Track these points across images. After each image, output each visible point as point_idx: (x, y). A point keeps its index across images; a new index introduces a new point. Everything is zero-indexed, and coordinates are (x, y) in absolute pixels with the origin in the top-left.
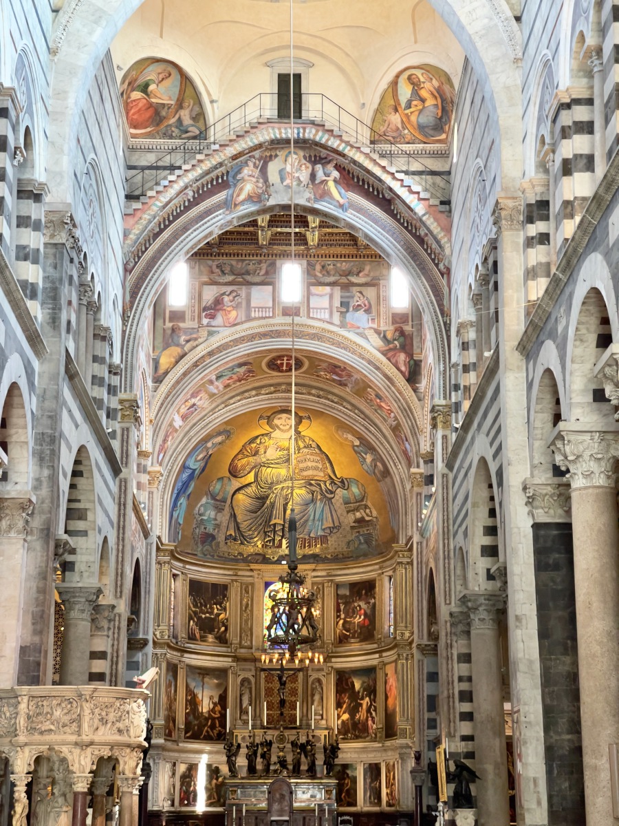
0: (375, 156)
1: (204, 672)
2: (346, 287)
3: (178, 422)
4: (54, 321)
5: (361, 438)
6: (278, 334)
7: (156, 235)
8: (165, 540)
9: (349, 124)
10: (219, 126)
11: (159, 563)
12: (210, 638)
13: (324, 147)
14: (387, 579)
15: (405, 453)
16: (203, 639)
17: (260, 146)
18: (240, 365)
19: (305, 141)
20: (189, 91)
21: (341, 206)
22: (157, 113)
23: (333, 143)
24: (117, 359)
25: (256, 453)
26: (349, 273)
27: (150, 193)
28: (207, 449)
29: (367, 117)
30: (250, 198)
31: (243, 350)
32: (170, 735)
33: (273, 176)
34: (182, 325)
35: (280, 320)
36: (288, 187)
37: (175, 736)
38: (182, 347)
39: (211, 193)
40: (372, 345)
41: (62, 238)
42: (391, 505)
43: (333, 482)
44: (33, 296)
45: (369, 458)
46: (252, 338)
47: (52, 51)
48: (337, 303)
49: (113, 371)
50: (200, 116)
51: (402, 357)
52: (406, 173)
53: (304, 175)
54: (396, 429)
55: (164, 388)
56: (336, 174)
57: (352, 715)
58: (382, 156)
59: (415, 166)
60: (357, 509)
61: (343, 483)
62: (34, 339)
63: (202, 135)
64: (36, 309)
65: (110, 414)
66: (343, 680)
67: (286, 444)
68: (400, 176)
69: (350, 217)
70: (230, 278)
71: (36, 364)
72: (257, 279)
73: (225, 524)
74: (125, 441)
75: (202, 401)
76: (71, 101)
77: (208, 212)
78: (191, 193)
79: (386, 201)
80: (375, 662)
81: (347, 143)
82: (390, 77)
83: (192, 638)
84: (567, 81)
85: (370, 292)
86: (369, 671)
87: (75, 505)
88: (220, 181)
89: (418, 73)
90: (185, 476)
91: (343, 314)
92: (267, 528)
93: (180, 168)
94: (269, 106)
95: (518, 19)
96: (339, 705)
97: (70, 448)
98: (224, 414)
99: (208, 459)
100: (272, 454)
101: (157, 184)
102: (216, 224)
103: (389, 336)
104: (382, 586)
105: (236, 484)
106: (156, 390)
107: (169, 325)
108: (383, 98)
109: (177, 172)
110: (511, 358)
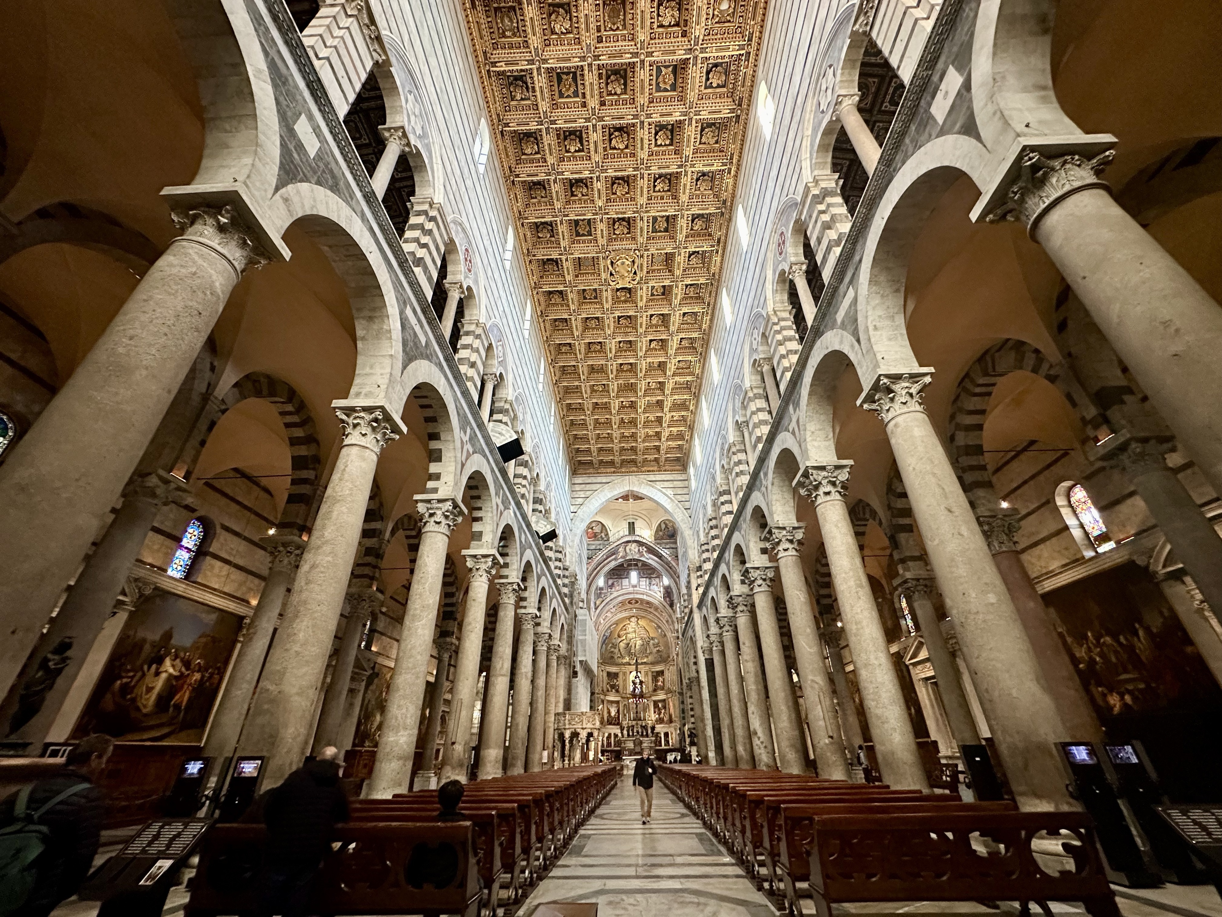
0: (656, 544)
1: (612, 702)
2: (650, 578)
3: (602, 621)
4: (571, 603)
5: (657, 624)
6: (631, 593)
7: (596, 569)
8: (599, 659)
9: (648, 535)
10: (612, 537)
11: (597, 665)
12: (614, 691)
13: (642, 542)
14: (667, 670)
15: (670, 629)
16: (612, 691)
17: (624, 542)
18: (620, 603)
19: (636, 540)
20: (604, 529)
21: (647, 559)
22: (596, 534)
23: (644, 541)
25: (626, 630)
26: (651, 574)
27: (594, 557)
28: (611, 629)
29: (653, 533)
30: (621, 557)
31: (620, 599)
32: (602, 723)
33: (628, 551)
34: (603, 592)
35: (632, 589)
36: (632, 554)
37: (604, 724)
38: (603, 598)
39: (610, 557)
40: (659, 596)
41: (573, 580)
42: (667, 646)
43: (649, 638)
44: (567, 597)
45: (660, 631)
46: (623, 595)
47: (571, 531)
48: (647, 583)
52: (665, 548)
54: (667, 621)
55: (598, 611)
56: (646, 549)
57: (659, 716)
58: (658, 544)
59: (667, 547)
60: (657, 647)
61: (653, 639)
62: (567, 609)
63: (608, 540)
64: (567, 600)
66: (656, 703)
67: (634, 627)
68: (663, 549)
69: (650, 561)
70: (616, 577)
71: (567, 616)
72: (624, 577)
73: (617, 653)
75: (609, 615)
76: (575, 543)
77: (610, 562)
78: (605, 557)
79: (660, 557)
80: (665, 698)
81: (648, 541)
82: (659, 522)
83: (608, 690)
84: (703, 539)
85: (657, 580)
86: (664, 701)
88: (614, 553)
89: (667, 521)
90: (604, 638)
91: (650, 587)
92: (630, 654)
93: (601, 549)
94: (626, 531)
95: (690, 517)
96: (655, 712)
98: (616, 618)
99: (611, 632)
100: (631, 630)
101: (596, 554)
102: (613, 564)
104: (666, 672)
105: (620, 640)
107: (599, 592)
108: (657, 528)
109: (601, 551)
110: (695, 610)
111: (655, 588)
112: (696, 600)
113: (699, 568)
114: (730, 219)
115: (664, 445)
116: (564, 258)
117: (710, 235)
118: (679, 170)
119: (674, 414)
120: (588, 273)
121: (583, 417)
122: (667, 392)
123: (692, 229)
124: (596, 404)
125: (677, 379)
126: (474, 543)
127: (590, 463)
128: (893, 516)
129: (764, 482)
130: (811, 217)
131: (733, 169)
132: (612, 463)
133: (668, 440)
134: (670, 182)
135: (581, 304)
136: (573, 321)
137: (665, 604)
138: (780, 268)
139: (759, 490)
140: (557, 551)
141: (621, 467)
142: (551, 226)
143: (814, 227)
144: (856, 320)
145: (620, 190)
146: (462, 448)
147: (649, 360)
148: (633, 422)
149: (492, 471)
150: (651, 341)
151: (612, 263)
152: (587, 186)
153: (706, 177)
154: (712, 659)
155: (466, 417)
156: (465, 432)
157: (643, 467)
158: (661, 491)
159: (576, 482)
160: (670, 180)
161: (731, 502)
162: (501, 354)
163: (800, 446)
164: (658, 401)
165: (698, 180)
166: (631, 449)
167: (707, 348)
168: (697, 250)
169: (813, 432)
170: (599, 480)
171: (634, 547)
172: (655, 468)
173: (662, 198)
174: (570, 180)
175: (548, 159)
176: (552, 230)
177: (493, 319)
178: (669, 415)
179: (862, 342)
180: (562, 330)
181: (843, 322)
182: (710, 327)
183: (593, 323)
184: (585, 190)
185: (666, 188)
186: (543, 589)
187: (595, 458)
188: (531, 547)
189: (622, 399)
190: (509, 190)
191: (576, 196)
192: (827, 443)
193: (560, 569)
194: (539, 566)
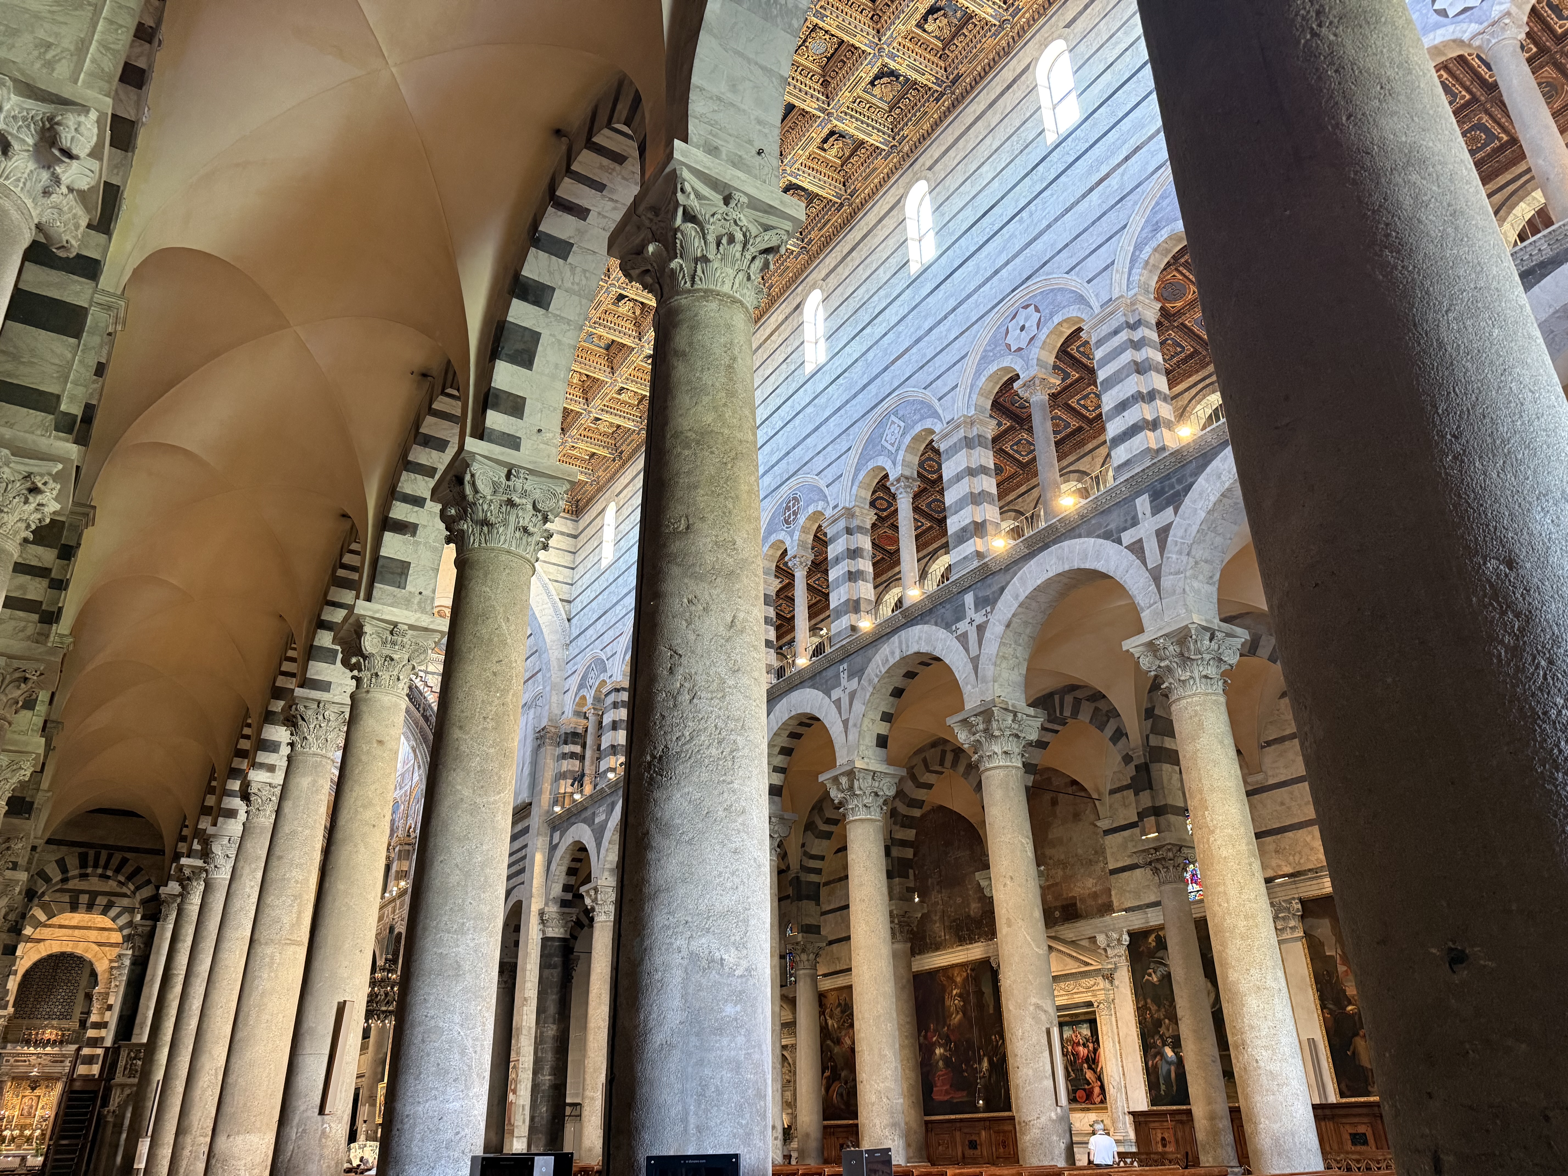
110: (542, 827)
112: (546, 806)
126: (383, 590)
128: (1153, 730)
154: (570, 941)
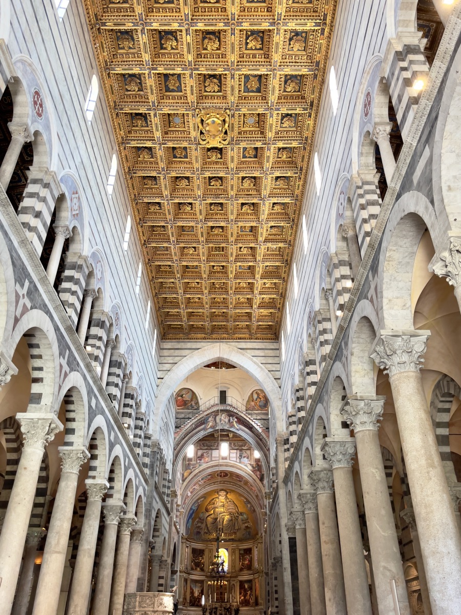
0: (247, 415)
1: (196, 581)
2: (241, 450)
3: (189, 494)
4: (152, 474)
5: (246, 499)
6: (221, 465)
7: (183, 439)
8: (184, 535)
9: (239, 405)
10: (202, 406)
11: (182, 542)
12: (198, 569)
13: (233, 412)
14: (255, 548)
15: (260, 504)
16: (196, 569)
17: (214, 412)
18: (209, 475)
19: (227, 410)
20: (194, 396)
21: (237, 429)
22: (185, 402)
23: (235, 411)
24: (170, 478)
25: (214, 504)
26: (242, 446)
27: (182, 426)
28: (198, 503)
29: (245, 403)
30: (211, 427)
31: (210, 471)
32: (184, 604)
33: (218, 420)
34: (191, 463)
35: (221, 461)
36: (222, 424)
37: (186, 605)
38: (191, 470)
39: (200, 426)
40: (249, 469)
41: (155, 449)
42: (256, 522)
43: (238, 513)
44: (147, 467)
45: (249, 506)
46: (212, 467)
47: (156, 397)
48: (238, 456)
49: (169, 481)
50: (197, 403)
51: (258, 473)
52: (256, 419)
53: (227, 420)
54: (257, 496)
55: (185, 483)
56: (236, 420)
57: (245, 597)
58: (249, 414)
59: (258, 418)
60: (245, 523)
61: (241, 514)
62: (146, 481)
63: (198, 409)
64: (147, 471)
65: (168, 495)
66: (242, 583)
67: (223, 501)
68: (254, 420)
69: (240, 433)
70: (206, 448)
71: (146, 488)
72: (214, 448)
73: (204, 528)
74: (172, 504)
75: (197, 487)
76: (160, 410)
77: (199, 431)
78: (194, 426)
79: (250, 428)
80: (252, 578)
81: (239, 411)
82: (251, 392)
83: (192, 569)
84: (290, 410)
85: (248, 452)
86: (250, 581)
87: (156, 527)
88: (203, 422)
89: (259, 391)
90: (191, 512)
91: (240, 459)
92: (217, 529)
93: (191, 418)
94: (217, 400)
95: (280, 387)
96: (240, 594)
97: (155, 510)
98: (203, 491)
99: (199, 506)
100: (219, 504)
101: (184, 423)
102: (201, 434)
103: (254, 466)
104: (254, 550)
106: (183, 484)
107: (187, 463)
108: (249, 398)
109: (190, 420)
110: (281, 485)
111: (245, 460)
112: (282, 474)
113: (286, 441)
114: (323, 82)
115: (257, 312)
116: (152, 113)
117: (303, 98)
118: (271, 28)
119: (265, 281)
120: (178, 131)
121: (172, 280)
122: (258, 258)
123: (285, 91)
124: (187, 267)
125: (269, 245)
126: (31, 406)
127: (180, 328)
129: (345, 352)
130: (393, 74)
131: (327, 30)
132: (202, 329)
133: (259, 307)
134: (262, 41)
135: (170, 163)
136: (162, 180)
137: (255, 477)
138: (365, 130)
139: (340, 360)
140: (137, 419)
141: (212, 333)
142: (140, 79)
143: (396, 85)
144: (431, 180)
145: (212, 46)
146: (17, 302)
147: (240, 224)
148: (224, 288)
149: (57, 329)
150: (243, 204)
151: (202, 121)
152: (176, 39)
153: (299, 37)
154: (295, 538)
155: (24, 268)
156: (22, 286)
157: (234, 334)
158: (252, 360)
159: (165, 347)
160: (262, 38)
161: (315, 372)
162: (76, 207)
163: (377, 314)
164: (250, 267)
165: (291, 39)
166: (222, 316)
167: (299, 214)
168: (290, 112)
169: (390, 300)
170: (189, 345)
171: (224, 418)
172: (247, 336)
173: (254, 56)
174: (160, 32)
175: (136, 9)
176: (140, 83)
177: (67, 169)
178: (261, 282)
179: (436, 204)
180: (152, 188)
181: (419, 183)
182: (303, 193)
183: (184, 183)
184: (175, 43)
185: (258, 46)
186: (117, 457)
187: (185, 322)
188: (103, 413)
189: (212, 264)
190: (95, 38)
191: (165, 49)
192: (405, 312)
193: (140, 437)
194: (112, 434)
